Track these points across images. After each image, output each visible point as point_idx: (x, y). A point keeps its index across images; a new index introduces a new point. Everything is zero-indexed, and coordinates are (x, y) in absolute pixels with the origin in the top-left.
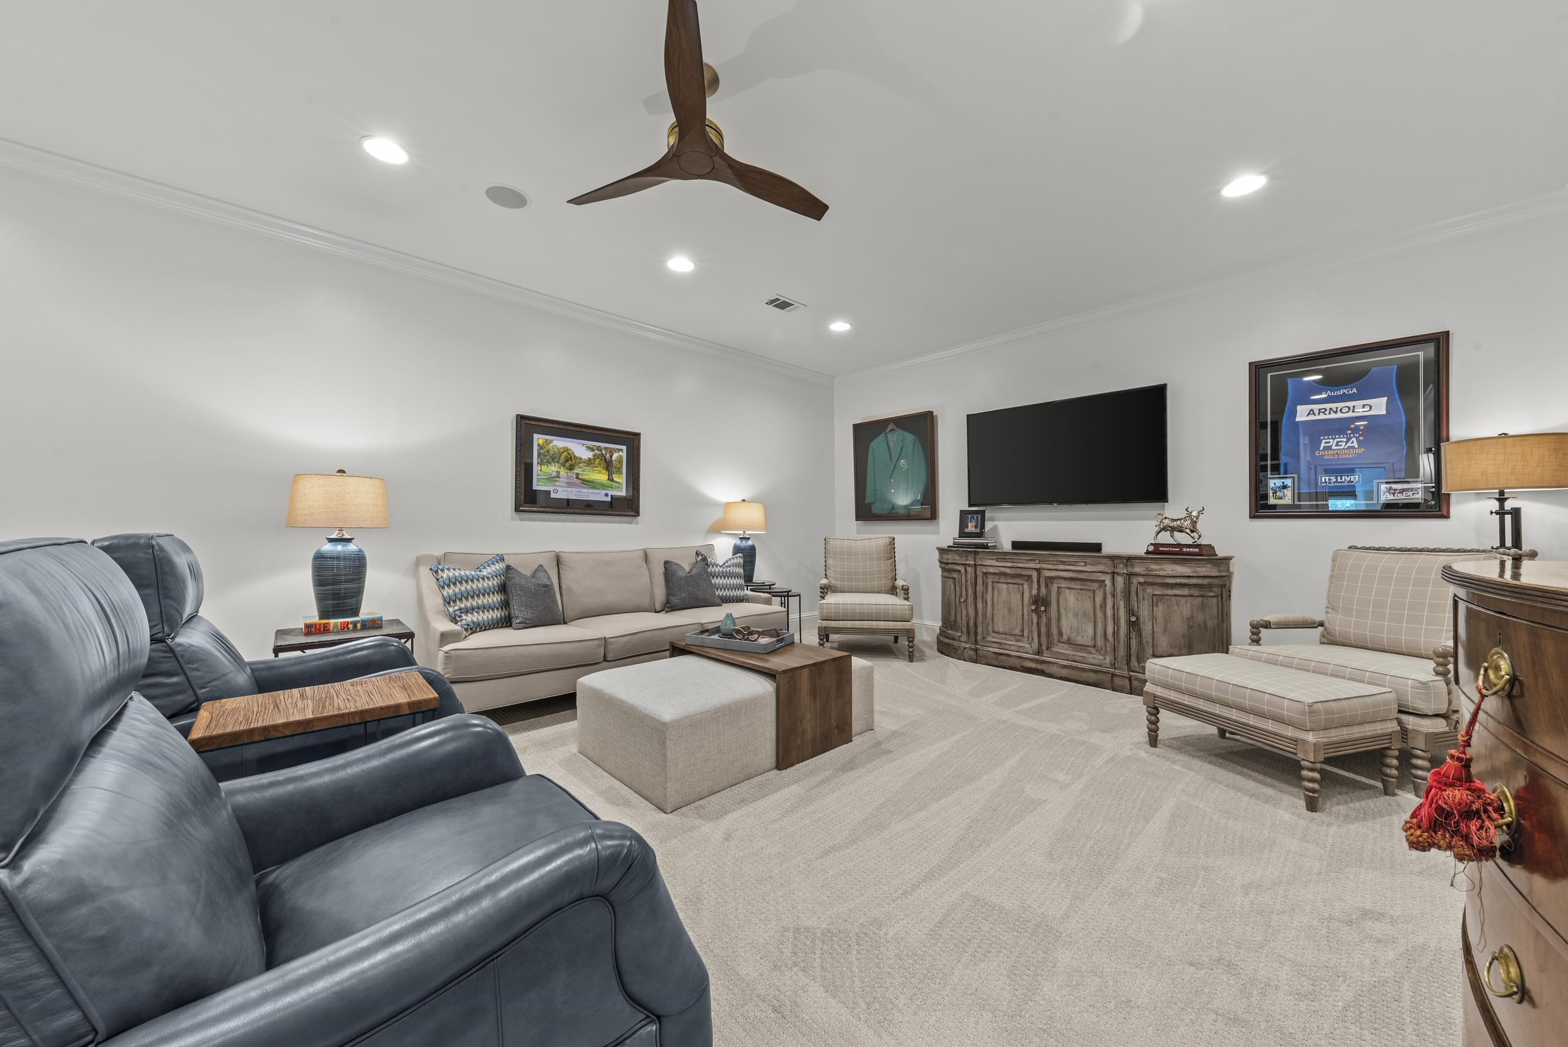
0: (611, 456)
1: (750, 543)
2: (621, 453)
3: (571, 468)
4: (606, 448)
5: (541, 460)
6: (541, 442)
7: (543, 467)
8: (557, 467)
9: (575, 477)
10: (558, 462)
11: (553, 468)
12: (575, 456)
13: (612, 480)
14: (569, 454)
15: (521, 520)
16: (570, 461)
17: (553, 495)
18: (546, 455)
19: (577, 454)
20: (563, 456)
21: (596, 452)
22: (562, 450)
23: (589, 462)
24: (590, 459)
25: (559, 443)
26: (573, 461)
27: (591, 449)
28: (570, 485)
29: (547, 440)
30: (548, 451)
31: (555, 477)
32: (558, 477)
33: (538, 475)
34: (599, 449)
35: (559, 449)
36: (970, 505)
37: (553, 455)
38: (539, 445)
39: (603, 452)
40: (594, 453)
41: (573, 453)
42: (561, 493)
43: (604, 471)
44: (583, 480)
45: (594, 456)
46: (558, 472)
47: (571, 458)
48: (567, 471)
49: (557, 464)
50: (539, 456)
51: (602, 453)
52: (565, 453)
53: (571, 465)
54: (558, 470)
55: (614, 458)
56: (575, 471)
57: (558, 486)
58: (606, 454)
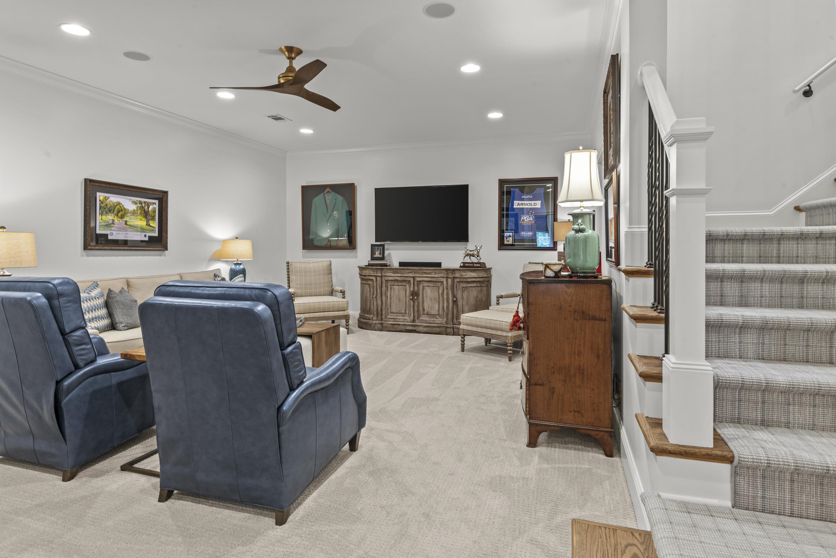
0: (148, 208)
1: (242, 267)
2: (154, 206)
3: (122, 217)
4: (145, 202)
5: (102, 212)
6: (102, 198)
7: (103, 216)
8: (112, 216)
9: (124, 223)
10: (113, 212)
11: (110, 217)
12: (124, 209)
13: (149, 225)
14: (120, 207)
15: (88, 256)
16: (121, 212)
17: (110, 237)
18: (105, 208)
19: (125, 207)
20: (116, 208)
21: (138, 205)
22: (116, 204)
23: (134, 213)
24: (134, 210)
25: (114, 199)
26: (123, 212)
27: (135, 203)
28: (120, 229)
29: (106, 197)
30: (106, 205)
31: (111, 224)
32: (113, 223)
33: (99, 223)
34: (141, 203)
35: (113, 204)
36: (376, 241)
37: (110, 208)
38: (100, 201)
39: (143, 205)
40: (137, 206)
41: (123, 206)
42: (115, 235)
43: (144, 219)
44: (130, 226)
45: (137, 207)
46: (113, 220)
47: (122, 210)
48: (119, 219)
49: (112, 214)
50: (100, 209)
51: (142, 206)
52: (118, 206)
53: (122, 215)
54: (113, 218)
55: (150, 209)
56: (125, 219)
57: (113, 230)
58: (145, 207)
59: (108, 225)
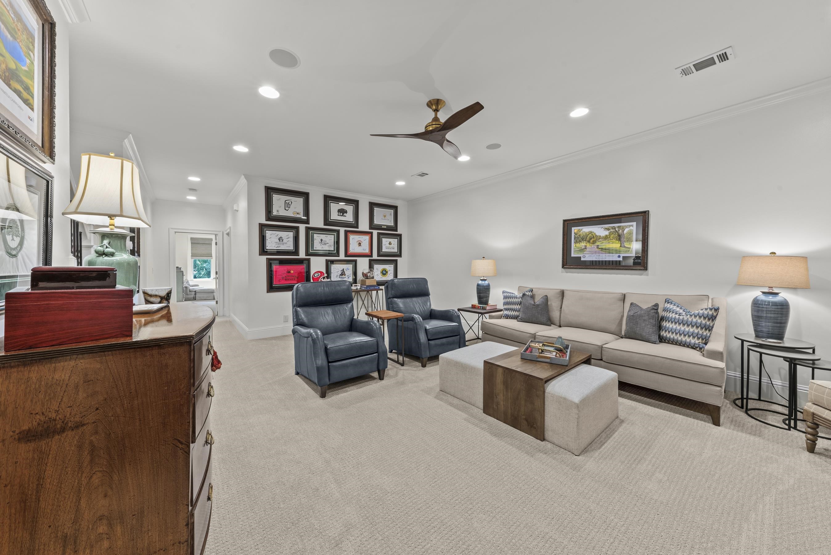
0: (623, 231)
2: (631, 228)
3: (594, 242)
4: (619, 227)
5: (576, 241)
6: (576, 231)
7: (577, 244)
8: (585, 243)
9: (596, 247)
10: (586, 240)
11: (583, 244)
12: (596, 235)
13: (625, 247)
14: (592, 235)
15: (567, 272)
16: (592, 239)
17: (582, 259)
18: (579, 238)
19: (597, 234)
20: (589, 236)
21: (611, 230)
22: (588, 233)
23: (606, 238)
24: (606, 236)
25: (586, 230)
26: (595, 238)
27: (608, 229)
28: (592, 253)
29: (579, 229)
30: (580, 235)
31: (583, 249)
32: (586, 248)
33: (574, 249)
34: (614, 228)
35: (586, 233)
37: (583, 237)
38: (575, 233)
39: (617, 229)
40: (610, 231)
41: (595, 234)
42: (587, 257)
43: (617, 242)
44: (602, 249)
45: (610, 233)
46: (586, 246)
47: (594, 237)
48: (591, 245)
49: (585, 241)
50: (575, 239)
51: (616, 231)
52: (590, 235)
53: (593, 241)
54: (586, 245)
55: (625, 232)
56: (597, 244)
57: (586, 254)
58: (619, 231)
59: (582, 250)
